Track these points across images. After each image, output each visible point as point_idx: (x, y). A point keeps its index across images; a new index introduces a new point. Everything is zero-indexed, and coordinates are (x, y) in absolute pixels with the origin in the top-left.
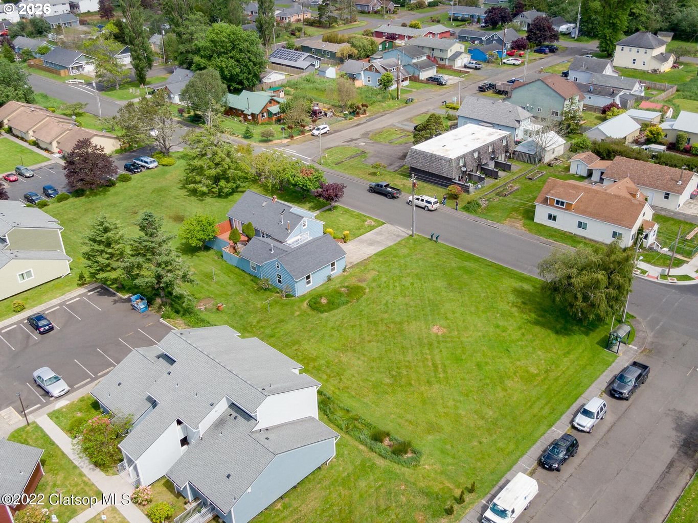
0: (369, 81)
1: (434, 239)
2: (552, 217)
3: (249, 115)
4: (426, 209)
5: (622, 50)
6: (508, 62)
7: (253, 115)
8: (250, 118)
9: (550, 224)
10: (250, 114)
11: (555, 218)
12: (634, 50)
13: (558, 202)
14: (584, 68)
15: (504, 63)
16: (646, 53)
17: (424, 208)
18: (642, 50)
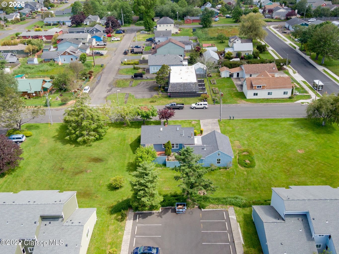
0: (65, 61)
1: (232, 118)
2: (255, 94)
3: (33, 94)
4: (204, 108)
5: (160, 26)
6: (114, 40)
7: (36, 92)
8: (34, 95)
9: (256, 97)
10: (34, 92)
11: (257, 94)
12: (165, 25)
13: (258, 87)
14: (162, 36)
15: (112, 40)
16: (171, 26)
17: (203, 108)
18: (169, 25)
